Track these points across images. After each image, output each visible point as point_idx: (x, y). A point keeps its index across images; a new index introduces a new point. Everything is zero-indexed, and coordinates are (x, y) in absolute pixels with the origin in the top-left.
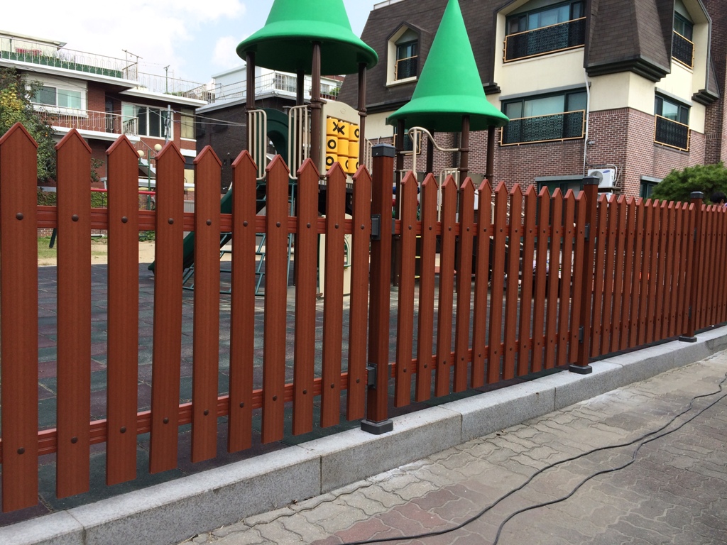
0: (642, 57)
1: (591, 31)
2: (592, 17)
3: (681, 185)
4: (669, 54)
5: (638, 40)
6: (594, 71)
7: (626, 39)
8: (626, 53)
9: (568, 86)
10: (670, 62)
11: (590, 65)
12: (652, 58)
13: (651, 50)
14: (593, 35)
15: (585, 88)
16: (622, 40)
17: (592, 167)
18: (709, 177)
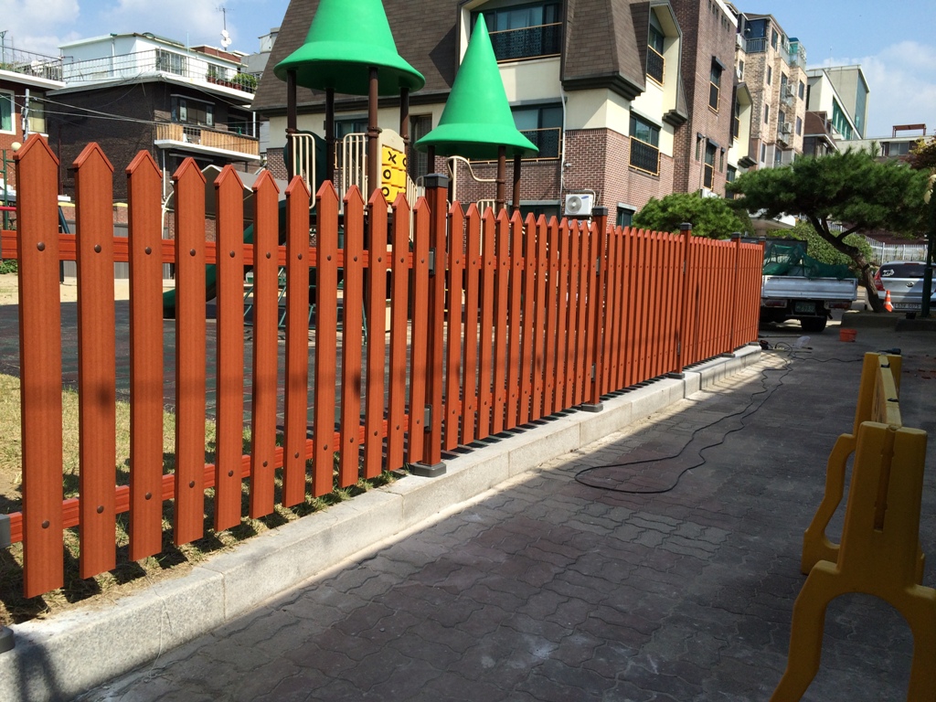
0: (621, 74)
1: (568, 40)
2: (568, 23)
3: (661, 214)
4: (644, 70)
5: (616, 55)
6: (571, 86)
7: (603, 52)
8: (605, 68)
9: (542, 100)
10: (645, 80)
11: (566, 79)
12: (630, 75)
13: (629, 67)
14: (570, 44)
15: (561, 103)
16: (598, 53)
17: (569, 192)
18: (688, 206)
